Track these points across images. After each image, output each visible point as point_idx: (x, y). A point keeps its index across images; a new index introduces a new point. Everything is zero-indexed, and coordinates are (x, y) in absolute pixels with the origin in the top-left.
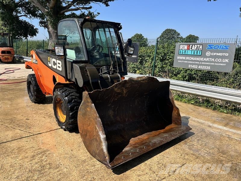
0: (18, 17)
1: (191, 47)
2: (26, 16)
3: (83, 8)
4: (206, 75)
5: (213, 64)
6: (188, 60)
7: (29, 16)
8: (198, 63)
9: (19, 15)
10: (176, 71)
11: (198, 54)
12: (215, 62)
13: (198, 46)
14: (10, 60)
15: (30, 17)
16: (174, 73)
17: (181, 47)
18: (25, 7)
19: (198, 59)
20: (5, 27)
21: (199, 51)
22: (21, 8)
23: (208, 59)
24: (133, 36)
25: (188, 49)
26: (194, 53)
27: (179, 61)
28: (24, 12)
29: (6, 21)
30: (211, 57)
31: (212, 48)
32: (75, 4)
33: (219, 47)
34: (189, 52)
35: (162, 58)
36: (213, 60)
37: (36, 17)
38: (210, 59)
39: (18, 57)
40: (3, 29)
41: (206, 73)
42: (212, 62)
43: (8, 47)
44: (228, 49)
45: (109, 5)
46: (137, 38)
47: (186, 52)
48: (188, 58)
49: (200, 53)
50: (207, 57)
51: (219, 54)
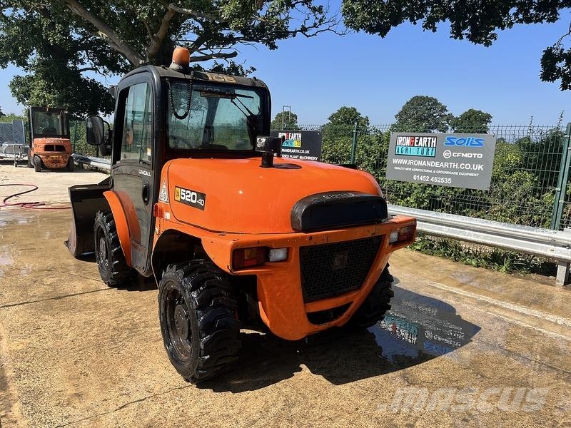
0: (77, 72)
1: (416, 141)
2: (96, 69)
3: (219, 56)
4: (462, 197)
5: (457, 173)
6: (412, 166)
7: (101, 70)
8: (431, 171)
9: (80, 67)
10: (405, 189)
11: (430, 155)
12: (460, 170)
13: (429, 139)
14: (62, 165)
15: (105, 72)
16: (402, 193)
17: (400, 140)
18: (94, 50)
19: (429, 164)
20: (50, 93)
21: (430, 149)
22: (84, 53)
23: (446, 165)
24: (335, 112)
25: (412, 144)
26: (423, 153)
27: (396, 168)
28: (91, 61)
29: (51, 80)
30: (452, 159)
31: (453, 143)
32: (202, 47)
33: (465, 141)
34: (414, 151)
35: (375, 162)
36: (457, 166)
37: (118, 72)
38: (451, 164)
39: (77, 158)
40: (44, 97)
41: (463, 193)
42: (455, 170)
43: (59, 137)
44: (481, 145)
45: (277, 48)
46: (345, 118)
47: (409, 151)
48: (411, 162)
49: (434, 152)
50: (444, 160)
51: (467, 155)
